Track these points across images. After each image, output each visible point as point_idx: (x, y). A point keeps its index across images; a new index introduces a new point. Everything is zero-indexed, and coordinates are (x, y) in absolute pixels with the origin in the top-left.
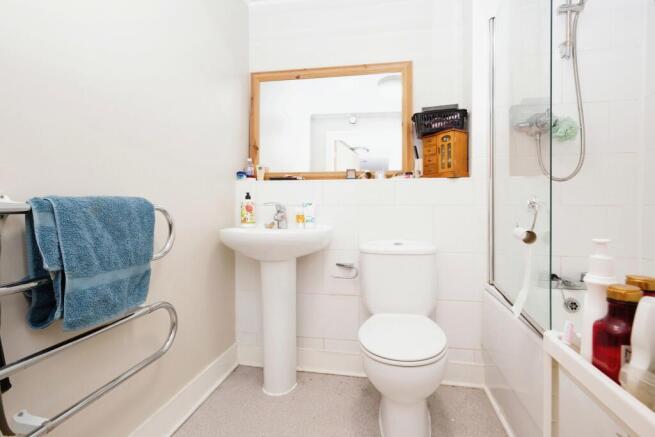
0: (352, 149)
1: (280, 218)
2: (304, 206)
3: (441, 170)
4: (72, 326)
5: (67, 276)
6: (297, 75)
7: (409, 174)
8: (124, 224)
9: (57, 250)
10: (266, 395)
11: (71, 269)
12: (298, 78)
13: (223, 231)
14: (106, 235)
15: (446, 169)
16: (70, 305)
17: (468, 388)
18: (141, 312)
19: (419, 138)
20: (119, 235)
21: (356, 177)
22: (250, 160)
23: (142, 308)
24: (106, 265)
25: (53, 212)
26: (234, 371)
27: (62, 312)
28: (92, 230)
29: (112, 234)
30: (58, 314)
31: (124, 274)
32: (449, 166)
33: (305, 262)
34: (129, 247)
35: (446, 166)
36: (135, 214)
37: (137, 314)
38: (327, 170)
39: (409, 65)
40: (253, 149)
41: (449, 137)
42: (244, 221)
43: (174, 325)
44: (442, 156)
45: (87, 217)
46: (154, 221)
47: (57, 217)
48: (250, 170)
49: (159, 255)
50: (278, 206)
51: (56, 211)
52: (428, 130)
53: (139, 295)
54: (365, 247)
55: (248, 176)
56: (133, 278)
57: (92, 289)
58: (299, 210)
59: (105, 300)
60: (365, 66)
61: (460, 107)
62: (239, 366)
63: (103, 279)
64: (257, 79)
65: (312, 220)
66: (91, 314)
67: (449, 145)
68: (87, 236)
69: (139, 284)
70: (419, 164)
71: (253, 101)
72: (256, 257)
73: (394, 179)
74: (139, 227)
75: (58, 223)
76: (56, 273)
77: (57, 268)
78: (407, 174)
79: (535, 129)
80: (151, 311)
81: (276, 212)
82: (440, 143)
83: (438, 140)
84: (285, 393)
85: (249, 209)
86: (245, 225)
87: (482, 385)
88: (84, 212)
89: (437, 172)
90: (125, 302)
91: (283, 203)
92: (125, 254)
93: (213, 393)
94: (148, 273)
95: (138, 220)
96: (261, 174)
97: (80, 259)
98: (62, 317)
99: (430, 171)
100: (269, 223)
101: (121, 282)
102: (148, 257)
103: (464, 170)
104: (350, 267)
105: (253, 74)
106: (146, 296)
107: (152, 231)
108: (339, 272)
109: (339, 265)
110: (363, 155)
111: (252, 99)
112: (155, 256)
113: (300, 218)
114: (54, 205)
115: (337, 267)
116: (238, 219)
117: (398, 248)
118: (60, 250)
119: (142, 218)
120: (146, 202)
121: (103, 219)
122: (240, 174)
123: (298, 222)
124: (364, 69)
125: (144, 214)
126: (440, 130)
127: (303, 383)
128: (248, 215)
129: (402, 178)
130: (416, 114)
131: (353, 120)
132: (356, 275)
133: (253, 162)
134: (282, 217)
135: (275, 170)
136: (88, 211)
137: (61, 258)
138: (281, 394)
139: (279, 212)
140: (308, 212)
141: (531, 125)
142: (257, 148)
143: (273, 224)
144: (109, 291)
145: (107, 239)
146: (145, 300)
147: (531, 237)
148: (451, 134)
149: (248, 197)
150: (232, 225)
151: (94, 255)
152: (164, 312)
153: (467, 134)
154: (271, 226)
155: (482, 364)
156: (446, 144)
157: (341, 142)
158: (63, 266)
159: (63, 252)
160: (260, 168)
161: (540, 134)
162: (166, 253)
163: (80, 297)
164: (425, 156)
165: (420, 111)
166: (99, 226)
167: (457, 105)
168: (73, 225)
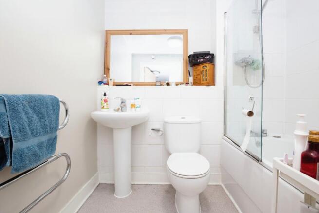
0: (152, 71)
1: (123, 106)
2: (135, 99)
3: (202, 82)
4: (16, 170)
5: (13, 141)
6: (131, 33)
7: (187, 84)
8: (44, 110)
9: (7, 126)
10: (117, 198)
11: (16, 137)
12: (131, 34)
13: (92, 113)
14: (35, 116)
15: (205, 82)
16: (15, 158)
17: (214, 185)
18: (52, 158)
19: (191, 66)
20: (41, 117)
21: (161, 85)
22: (105, 75)
23: (52, 157)
24: (35, 134)
25: (5, 104)
26: (98, 186)
27: (11, 162)
28: (27, 113)
29: (37, 116)
30: (8, 163)
31: (44, 139)
32: (206, 80)
33: (136, 128)
34: (47, 123)
35: (205, 80)
36: (50, 105)
37: (49, 160)
38: (140, 81)
39: (186, 31)
40: (106, 70)
41: (206, 66)
42: (103, 107)
43: (69, 165)
44: (203, 75)
45: (24, 106)
46: (59, 108)
47: (7, 106)
48: (105, 81)
49: (61, 127)
50: (122, 99)
51: (6, 103)
52: (196, 63)
53: (52, 150)
54: (166, 120)
55: (104, 84)
56: (49, 140)
57: (27, 148)
58: (132, 102)
59: (35, 154)
60: (165, 30)
61: (211, 53)
62: (100, 184)
63: (33, 142)
64: (108, 34)
65: (140, 107)
66: (27, 162)
67: (206, 70)
68: (24, 117)
69: (52, 144)
70: (191, 79)
71: (107, 45)
72: (111, 127)
73: (179, 86)
74: (52, 112)
75: (8, 109)
76: (7, 139)
77: (8, 136)
78: (186, 83)
79: (244, 64)
80: (58, 158)
81: (120, 103)
82: (202, 69)
83: (201, 67)
84: (126, 196)
85: (106, 101)
86: (103, 110)
87: (220, 183)
88: (23, 104)
89: (200, 83)
90: (45, 154)
91: (124, 98)
92: (44, 127)
93: (88, 199)
94: (56, 137)
95: (51, 108)
96: (111, 83)
97: (20, 130)
98: (11, 165)
99: (196, 83)
100: (117, 108)
101: (42, 143)
102: (56, 128)
103: (212, 82)
104: (158, 130)
105: (107, 31)
106: (55, 150)
107: (58, 114)
108: (153, 133)
109: (152, 129)
110: (157, 75)
111: (106, 43)
112: (60, 127)
113: (133, 106)
114: (6, 100)
115: (152, 131)
116: (99, 106)
117: (183, 120)
118: (9, 126)
119: (53, 107)
120: (55, 98)
121: (33, 108)
122: (100, 83)
123: (132, 108)
124: (164, 31)
125: (55, 104)
126: (202, 63)
127: (135, 190)
128: (105, 104)
129: (184, 86)
130: (190, 55)
131: (153, 57)
132: (162, 134)
133: (107, 77)
134: (124, 105)
135: (118, 81)
136: (25, 103)
137: (10, 131)
138: (124, 197)
139: (122, 103)
140: (137, 103)
141: (242, 62)
142: (108, 69)
143: (119, 109)
144: (36, 148)
145: (35, 118)
146: (54, 152)
147: (251, 114)
148: (207, 65)
149: (105, 95)
150: (96, 110)
151: (28, 128)
152: (64, 158)
153: (214, 65)
154: (118, 110)
155: (221, 174)
156: (205, 70)
157: (147, 67)
158: (11, 135)
159: (11, 127)
160: (111, 80)
161: (246, 66)
162: (65, 125)
163: (21, 153)
164: (194, 76)
165: (192, 53)
166: (30, 111)
167: (209, 51)
168: (17, 111)
